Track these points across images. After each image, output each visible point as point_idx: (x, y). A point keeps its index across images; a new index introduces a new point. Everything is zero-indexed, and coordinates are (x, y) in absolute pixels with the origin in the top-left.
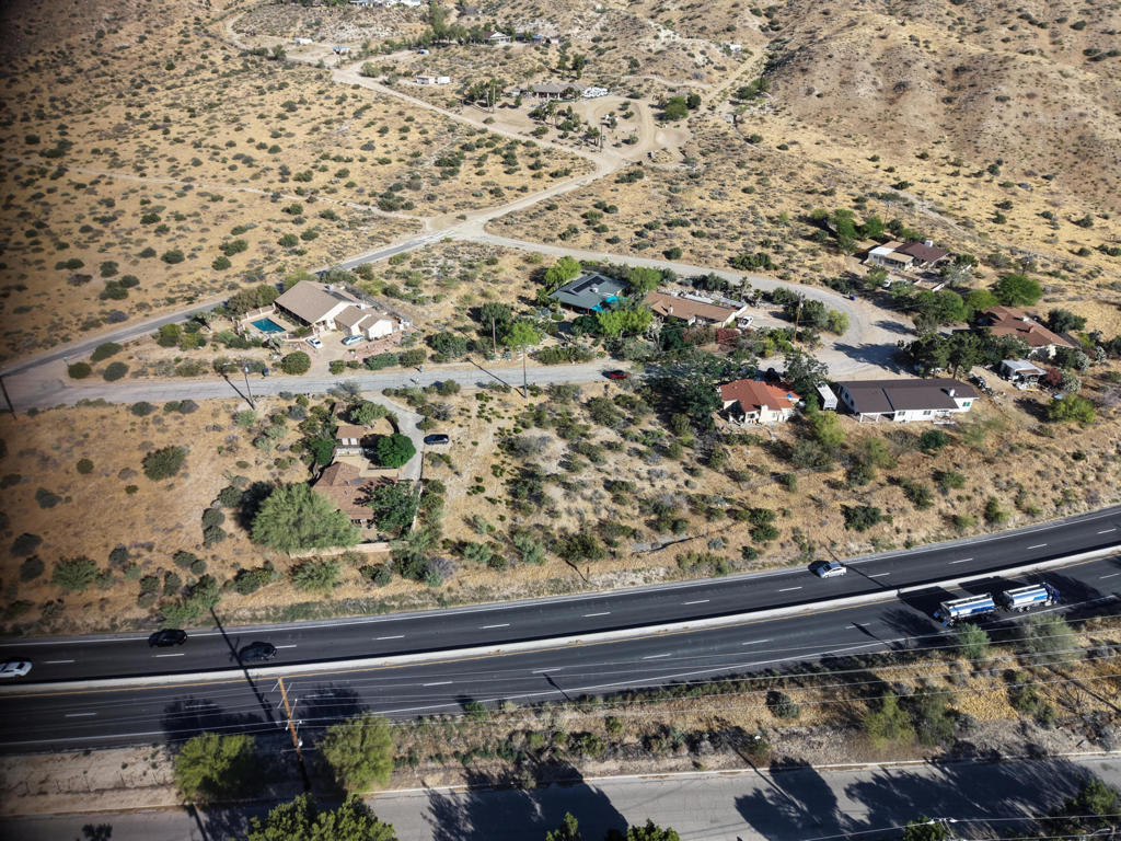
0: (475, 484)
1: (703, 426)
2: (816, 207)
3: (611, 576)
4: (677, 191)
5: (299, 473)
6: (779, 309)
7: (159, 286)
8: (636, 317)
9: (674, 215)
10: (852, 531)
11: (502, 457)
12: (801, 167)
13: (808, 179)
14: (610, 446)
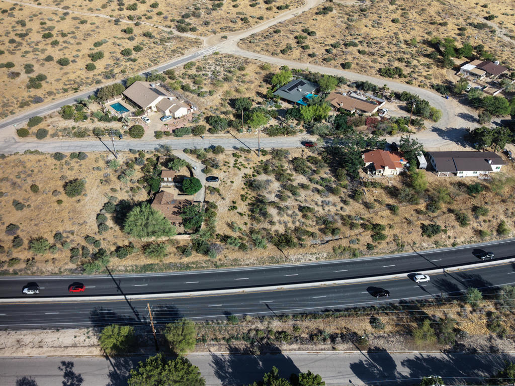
0: (232, 205)
1: (353, 176)
2: (435, 34)
3: (299, 256)
4: (352, 21)
5: (142, 196)
6: (404, 104)
7: (58, 80)
8: (321, 109)
9: (349, 38)
10: (425, 237)
11: (246, 190)
12: (429, 5)
13: (433, 14)
14: (303, 186)
